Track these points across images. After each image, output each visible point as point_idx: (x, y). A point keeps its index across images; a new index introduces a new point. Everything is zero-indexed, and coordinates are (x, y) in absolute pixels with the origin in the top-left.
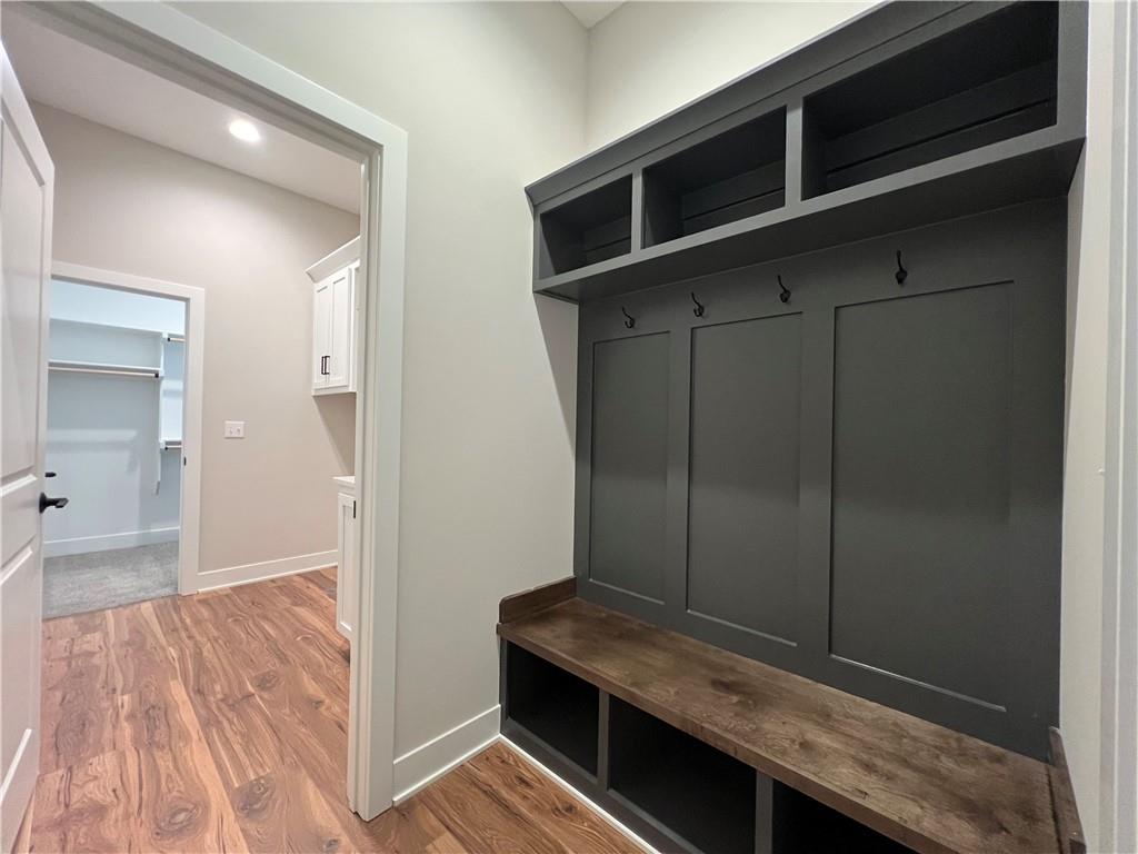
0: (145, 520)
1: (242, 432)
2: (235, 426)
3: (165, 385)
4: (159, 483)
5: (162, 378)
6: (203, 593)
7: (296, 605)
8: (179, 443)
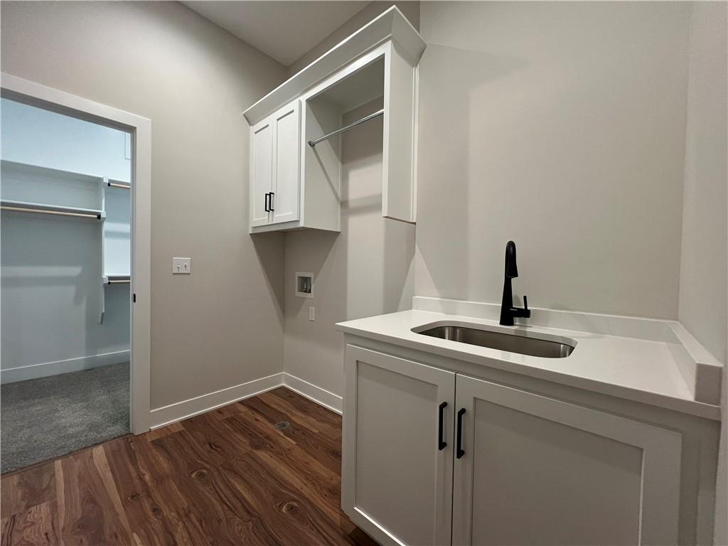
0: (91, 345)
1: (188, 268)
2: (181, 262)
3: (107, 226)
4: (103, 314)
5: (104, 219)
6: (156, 431)
7: (257, 448)
8: (128, 278)
